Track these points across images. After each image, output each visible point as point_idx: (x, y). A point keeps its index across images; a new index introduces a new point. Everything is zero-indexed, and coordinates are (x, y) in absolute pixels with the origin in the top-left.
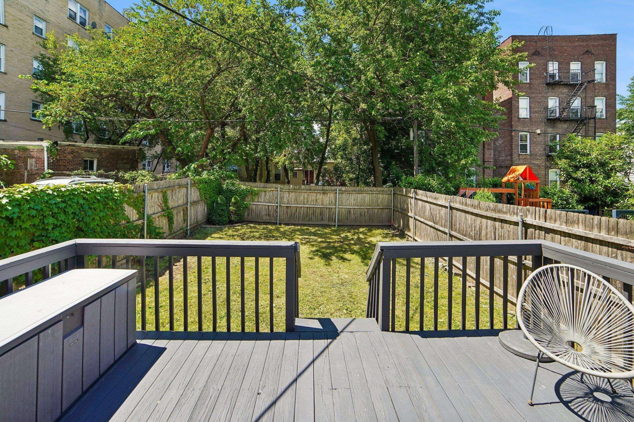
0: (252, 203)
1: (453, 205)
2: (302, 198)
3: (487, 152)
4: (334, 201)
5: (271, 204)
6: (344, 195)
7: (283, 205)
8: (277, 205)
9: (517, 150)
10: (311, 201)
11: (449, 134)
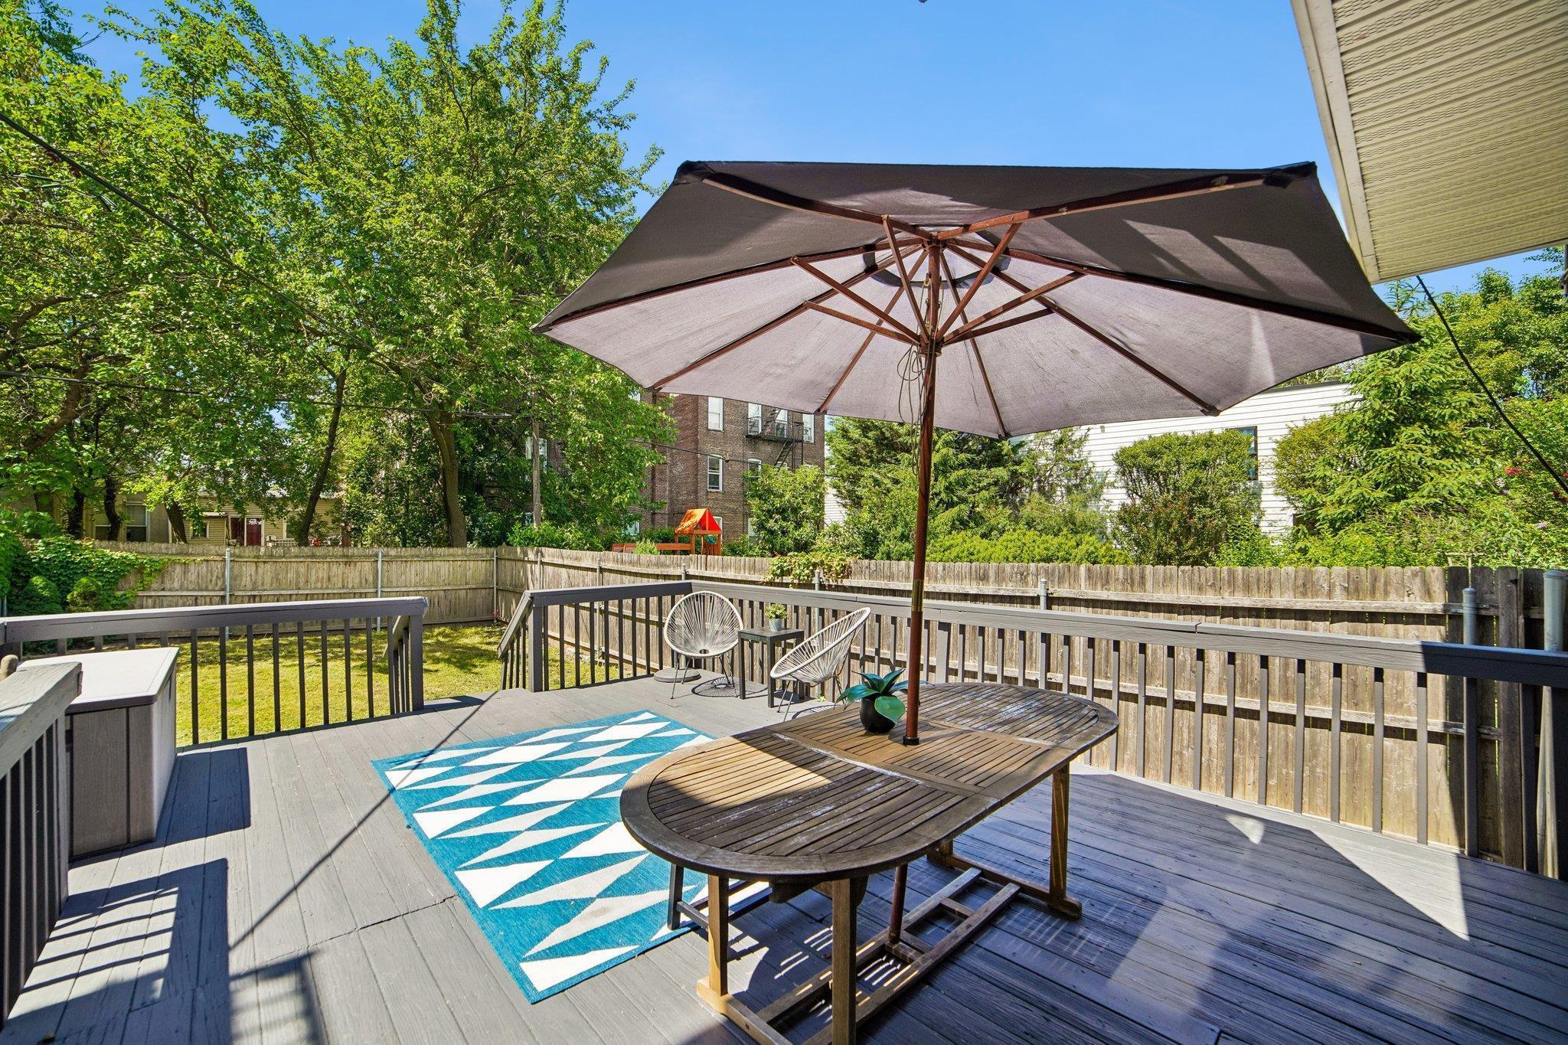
0: (140, 594)
1: (604, 565)
2: (291, 575)
3: (658, 486)
4: (371, 579)
5: (205, 593)
6: (394, 565)
7: (241, 593)
8: (222, 593)
9: (705, 485)
10: (317, 580)
11: (595, 452)
